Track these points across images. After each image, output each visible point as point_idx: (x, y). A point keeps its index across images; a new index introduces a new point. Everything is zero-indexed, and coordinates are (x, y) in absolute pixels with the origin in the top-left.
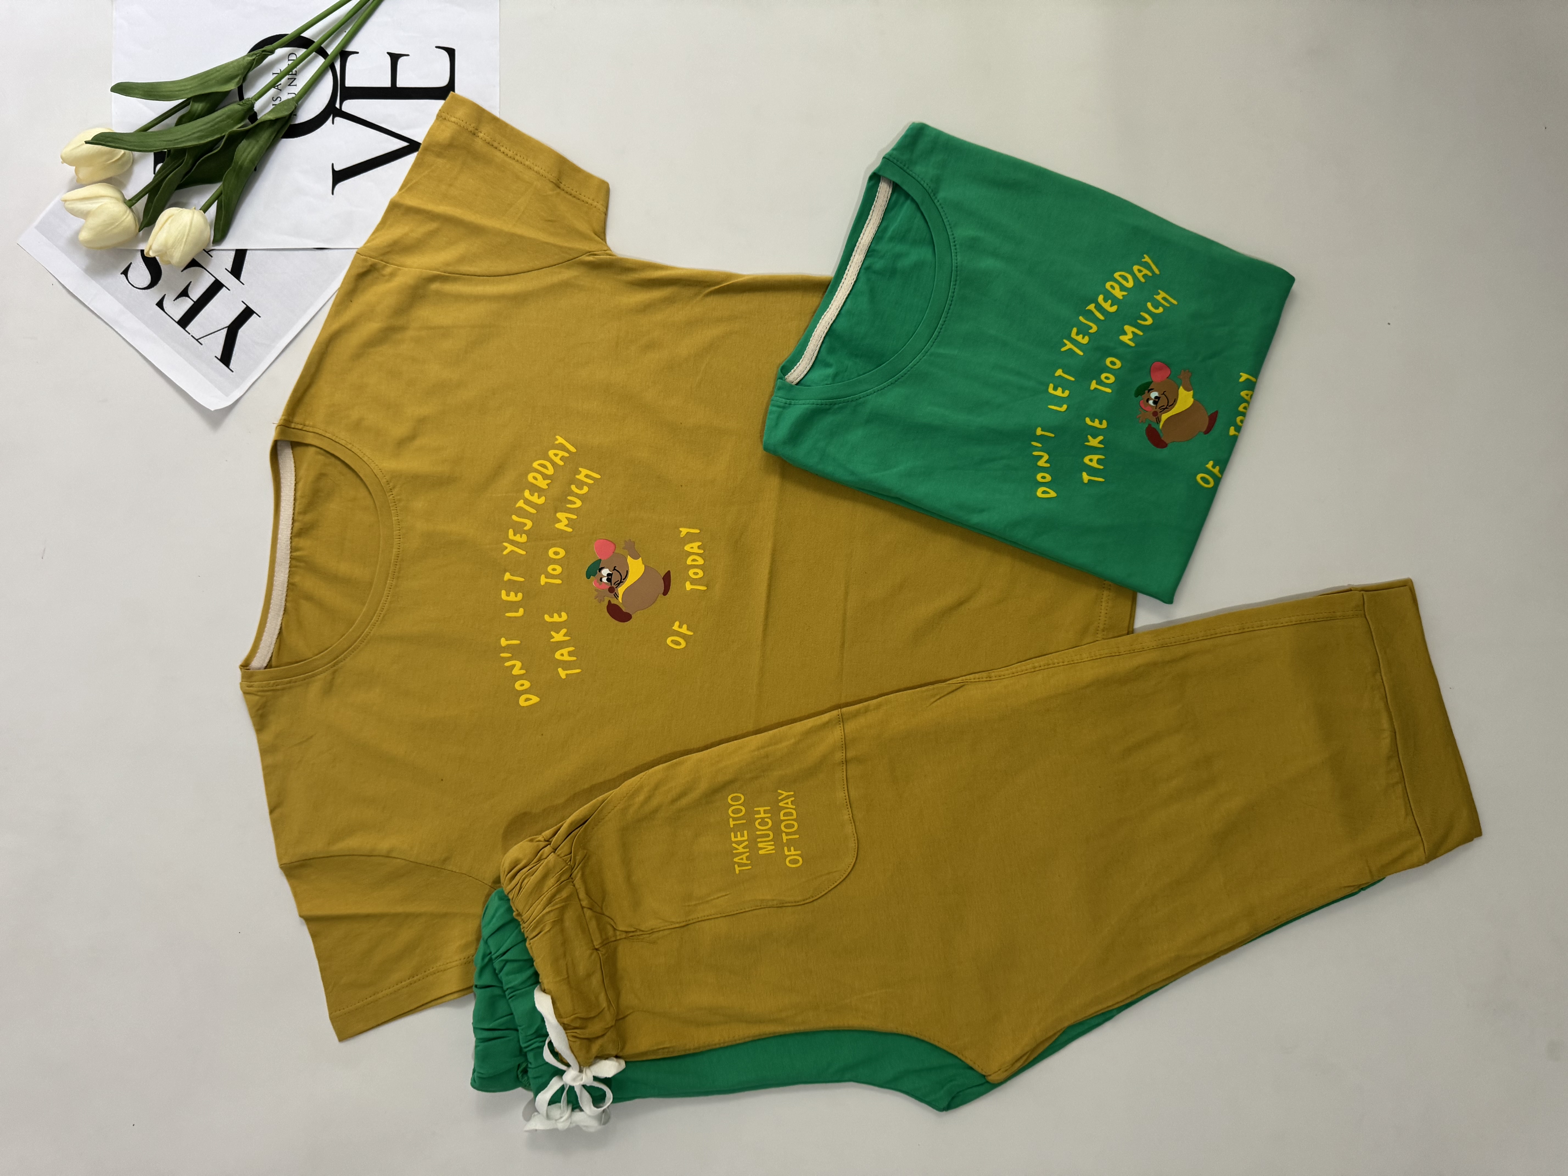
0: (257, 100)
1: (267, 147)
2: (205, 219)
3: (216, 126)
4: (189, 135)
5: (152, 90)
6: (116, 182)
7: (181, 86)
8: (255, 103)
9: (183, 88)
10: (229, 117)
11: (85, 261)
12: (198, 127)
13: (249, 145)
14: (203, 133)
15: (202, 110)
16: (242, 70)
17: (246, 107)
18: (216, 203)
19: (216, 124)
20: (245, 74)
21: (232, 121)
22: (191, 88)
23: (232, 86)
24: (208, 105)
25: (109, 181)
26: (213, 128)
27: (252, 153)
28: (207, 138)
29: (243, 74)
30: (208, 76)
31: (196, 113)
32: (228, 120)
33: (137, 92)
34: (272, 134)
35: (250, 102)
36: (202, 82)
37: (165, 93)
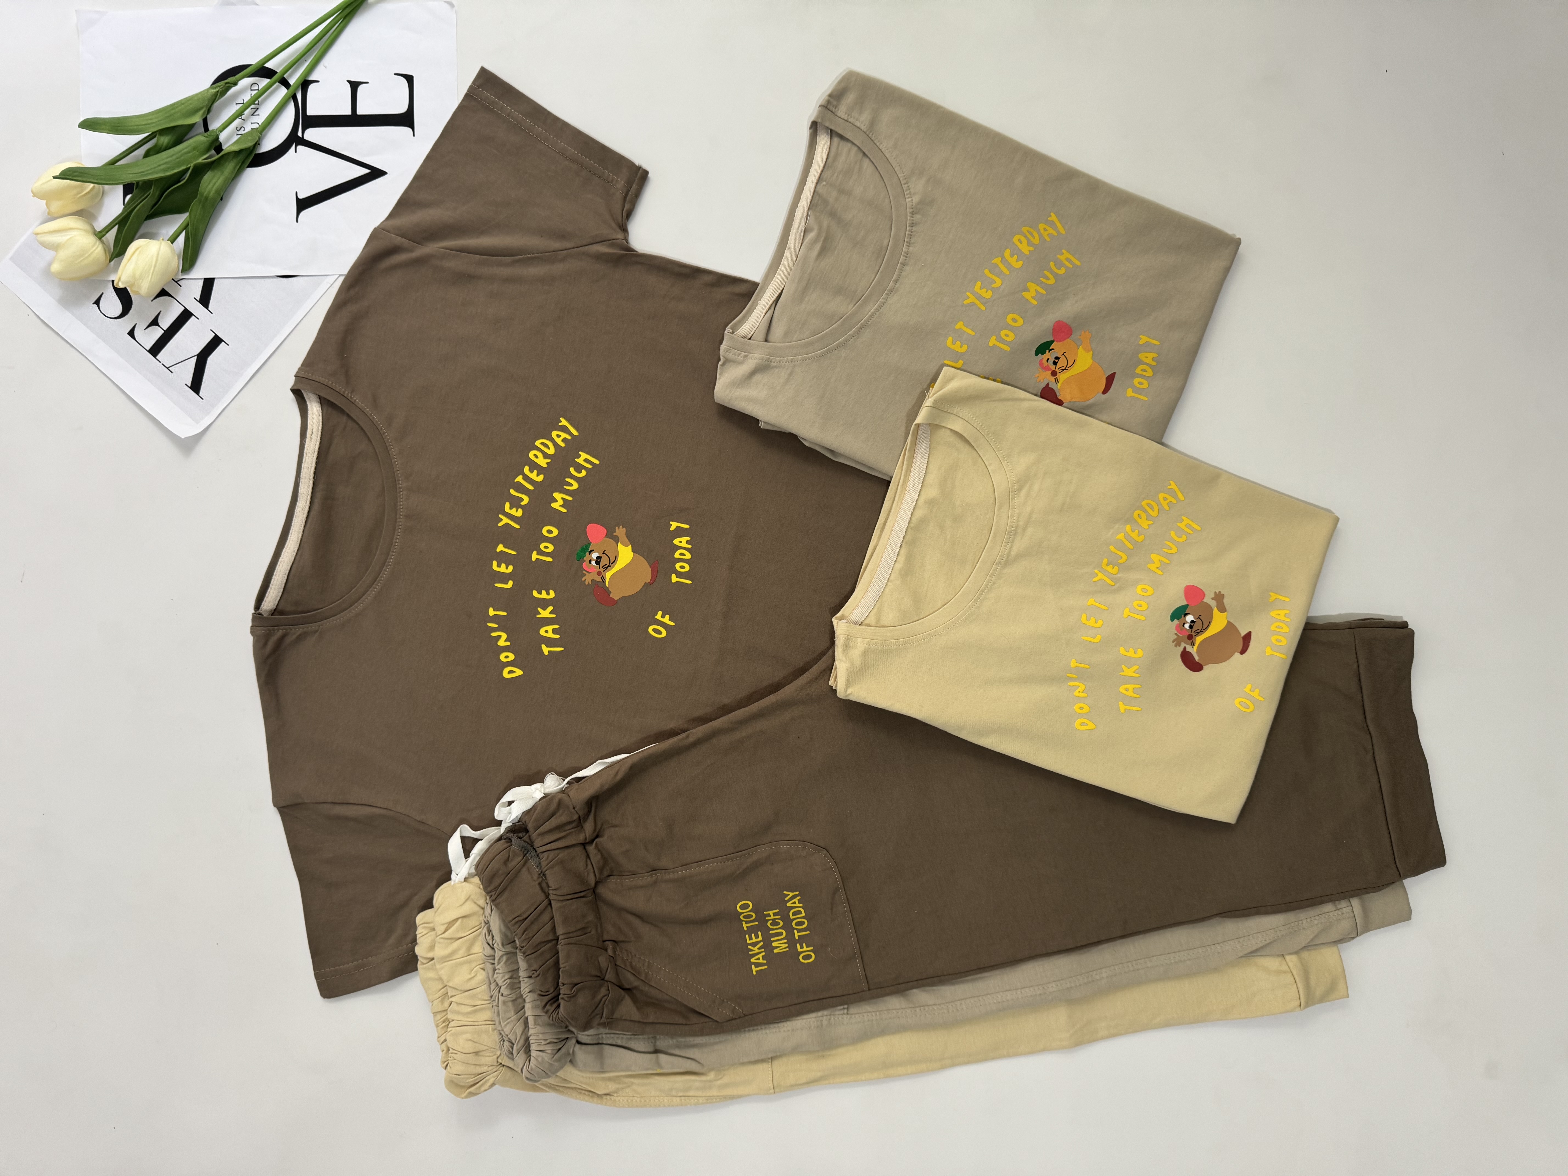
0: (221, 132)
1: (232, 178)
2: (173, 250)
3: (182, 158)
4: (155, 168)
5: (119, 125)
6: (85, 214)
7: (146, 120)
8: (219, 134)
9: (148, 121)
10: (194, 149)
11: (58, 293)
12: (163, 160)
13: (214, 176)
14: (169, 166)
15: (168, 143)
16: (207, 103)
17: (211, 139)
18: (184, 233)
19: (181, 156)
20: (210, 105)
21: (197, 153)
22: (156, 122)
23: (197, 119)
24: (174, 137)
25: (79, 214)
26: (178, 160)
27: (217, 184)
28: (173, 169)
29: (207, 105)
30: (173, 109)
31: (162, 145)
32: (194, 152)
33: (104, 127)
34: (237, 165)
35: (215, 134)
36: (167, 115)
37: (131, 128)
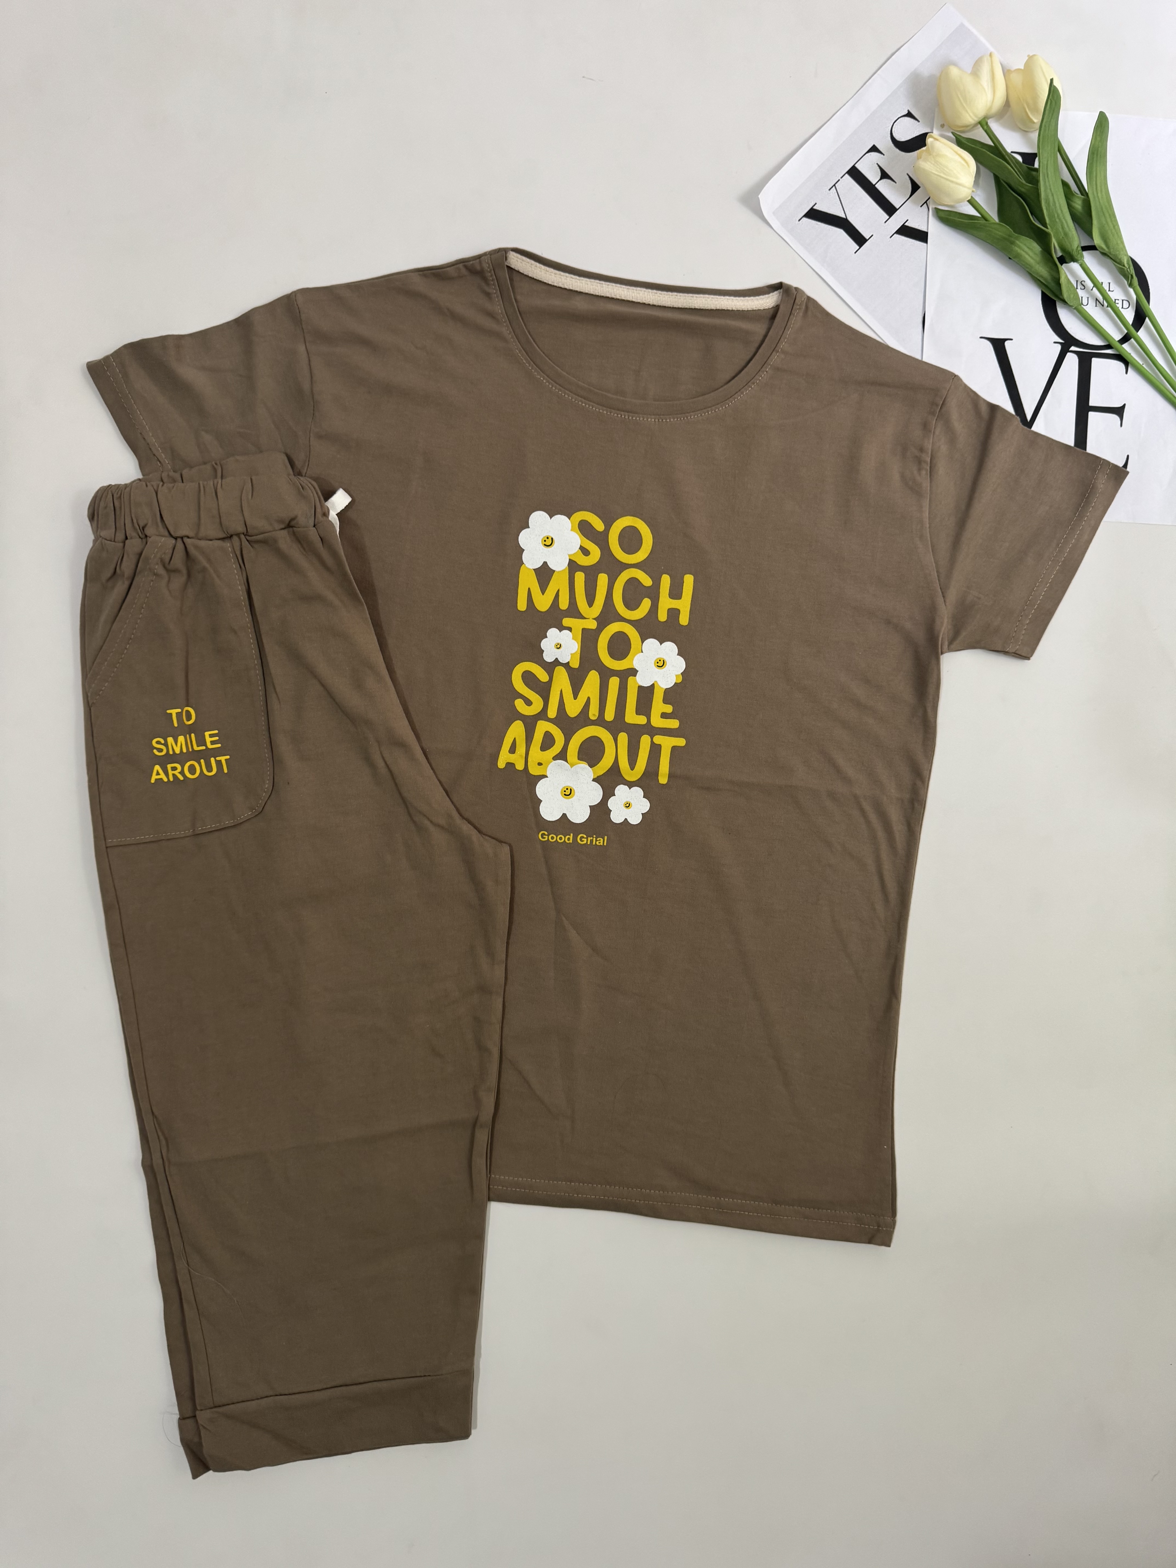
0: (1081, 265)
1: (1031, 273)
2: (960, 201)
3: (1057, 220)
4: (1050, 189)
5: (1099, 156)
6: (1006, 111)
7: (1101, 187)
8: (1078, 263)
9: (1099, 188)
10: (1066, 234)
11: (926, 72)
12: (1058, 200)
13: (1035, 254)
14: (1051, 205)
15: (1073, 208)
16: (1114, 253)
17: (1075, 253)
18: (978, 215)
19: (1060, 219)
20: (1110, 256)
21: (1061, 238)
22: (1098, 197)
23: (1097, 241)
24: (1078, 214)
25: (1007, 104)
26: (1056, 215)
27: (1027, 256)
28: (1047, 209)
29: (1110, 253)
30: (1110, 215)
31: (1072, 201)
32: (1063, 234)
33: (1098, 139)
34: (1045, 280)
35: (1079, 259)
36: (1104, 209)
37: (1094, 169)
